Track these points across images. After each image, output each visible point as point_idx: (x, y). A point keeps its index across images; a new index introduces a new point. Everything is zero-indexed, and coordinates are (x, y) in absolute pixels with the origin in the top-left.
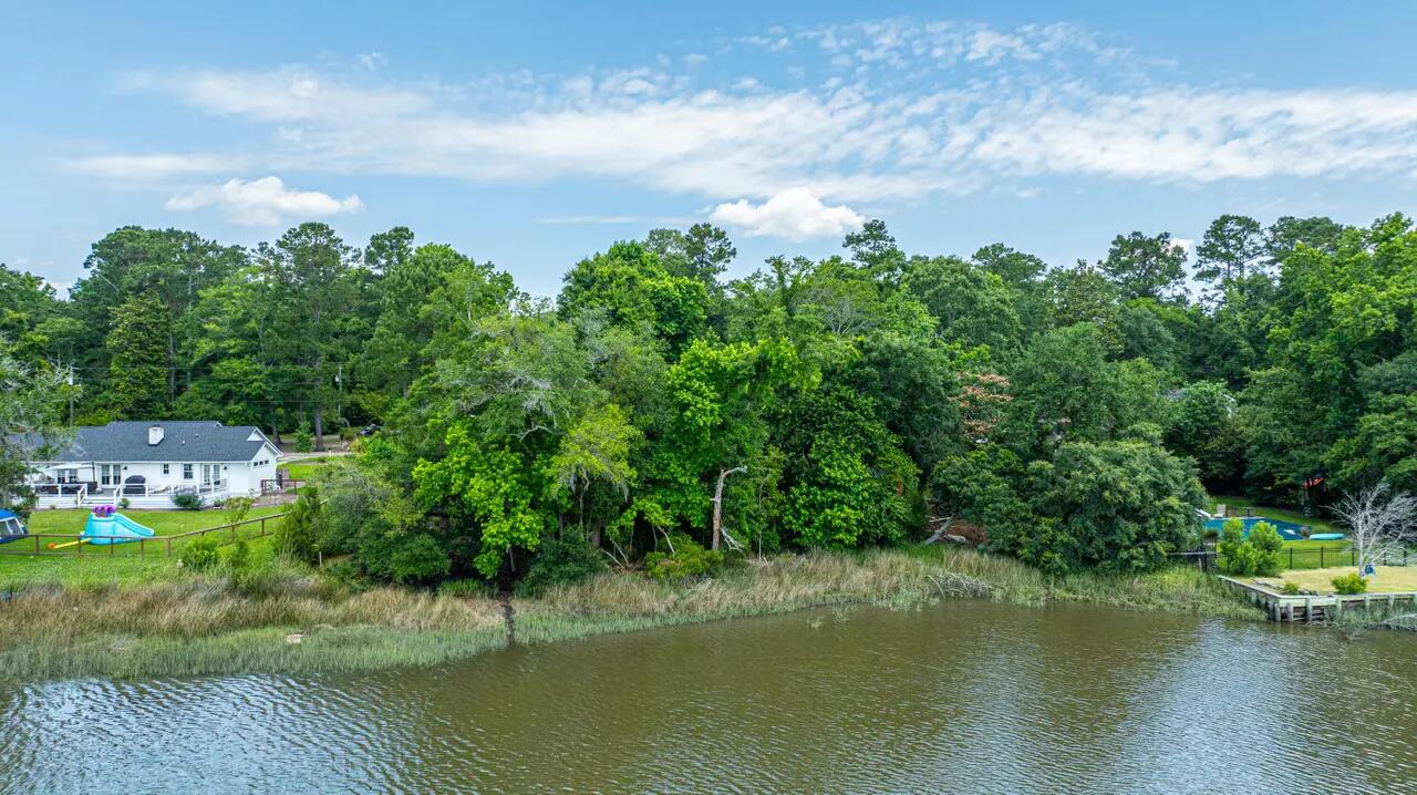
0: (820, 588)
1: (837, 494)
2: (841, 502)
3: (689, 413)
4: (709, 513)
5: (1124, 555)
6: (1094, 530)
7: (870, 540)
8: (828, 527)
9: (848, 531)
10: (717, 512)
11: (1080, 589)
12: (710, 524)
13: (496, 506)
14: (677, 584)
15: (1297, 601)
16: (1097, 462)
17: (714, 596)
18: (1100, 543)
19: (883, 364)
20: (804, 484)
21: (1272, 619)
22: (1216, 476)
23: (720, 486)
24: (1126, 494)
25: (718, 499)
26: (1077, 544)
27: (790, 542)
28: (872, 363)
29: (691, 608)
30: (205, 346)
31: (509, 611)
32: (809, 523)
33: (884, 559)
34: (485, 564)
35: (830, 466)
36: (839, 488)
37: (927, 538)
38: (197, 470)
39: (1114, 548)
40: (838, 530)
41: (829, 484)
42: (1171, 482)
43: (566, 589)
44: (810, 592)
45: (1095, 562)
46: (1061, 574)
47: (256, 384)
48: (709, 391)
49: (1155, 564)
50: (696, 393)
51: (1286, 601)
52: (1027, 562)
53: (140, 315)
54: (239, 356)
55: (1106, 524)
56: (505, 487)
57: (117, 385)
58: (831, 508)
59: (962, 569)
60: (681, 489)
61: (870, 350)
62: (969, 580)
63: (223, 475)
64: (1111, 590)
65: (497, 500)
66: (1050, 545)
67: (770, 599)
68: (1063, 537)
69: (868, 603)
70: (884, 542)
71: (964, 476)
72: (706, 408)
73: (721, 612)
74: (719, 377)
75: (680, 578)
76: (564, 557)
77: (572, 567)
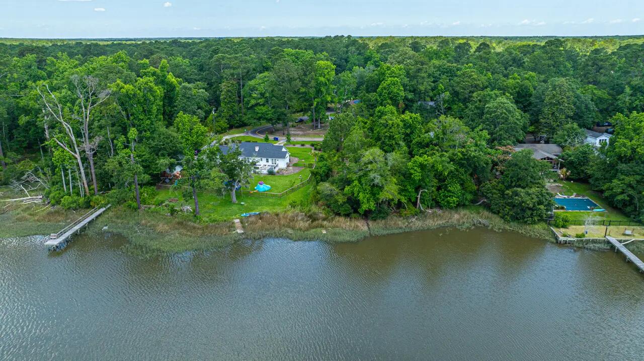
0: (444, 222)
1: (451, 194)
2: (453, 196)
3: (413, 176)
4: (417, 198)
5: (526, 220)
6: (519, 212)
7: (460, 205)
8: (448, 202)
9: (454, 203)
10: (419, 199)
11: (513, 226)
12: (417, 202)
13: (365, 201)
14: (407, 218)
15: (565, 239)
16: (522, 194)
17: (417, 224)
18: (521, 215)
19: (468, 159)
20: (443, 190)
21: (557, 242)
22: (582, 178)
23: (420, 193)
24: (528, 205)
25: (419, 196)
26: (514, 214)
27: (438, 205)
28: (465, 159)
29: (411, 227)
30: (253, 102)
31: (368, 225)
32: (443, 200)
33: (463, 212)
34: (361, 211)
35: (450, 187)
36: (452, 193)
37: (477, 203)
38: (270, 160)
39: (524, 217)
40: (451, 203)
41: (449, 191)
42: (544, 200)
43: (381, 221)
44: (441, 222)
45: (519, 220)
46: (509, 222)
47: (269, 115)
48: (419, 170)
49: (534, 223)
50: (415, 170)
51: (561, 239)
52: (501, 217)
53: (228, 87)
54: (264, 105)
55: (523, 210)
56: (368, 196)
57: (224, 110)
58: (450, 197)
59: (483, 218)
60: (409, 192)
61: (466, 155)
62: (483, 221)
63: (277, 162)
64: (521, 228)
65: (365, 199)
66: (508, 214)
67: (430, 225)
68: (511, 213)
69: (456, 227)
70: (464, 206)
71: (488, 190)
72: (417, 175)
73: (418, 228)
74: (422, 166)
75: (408, 217)
76: (380, 212)
77: (382, 215)
